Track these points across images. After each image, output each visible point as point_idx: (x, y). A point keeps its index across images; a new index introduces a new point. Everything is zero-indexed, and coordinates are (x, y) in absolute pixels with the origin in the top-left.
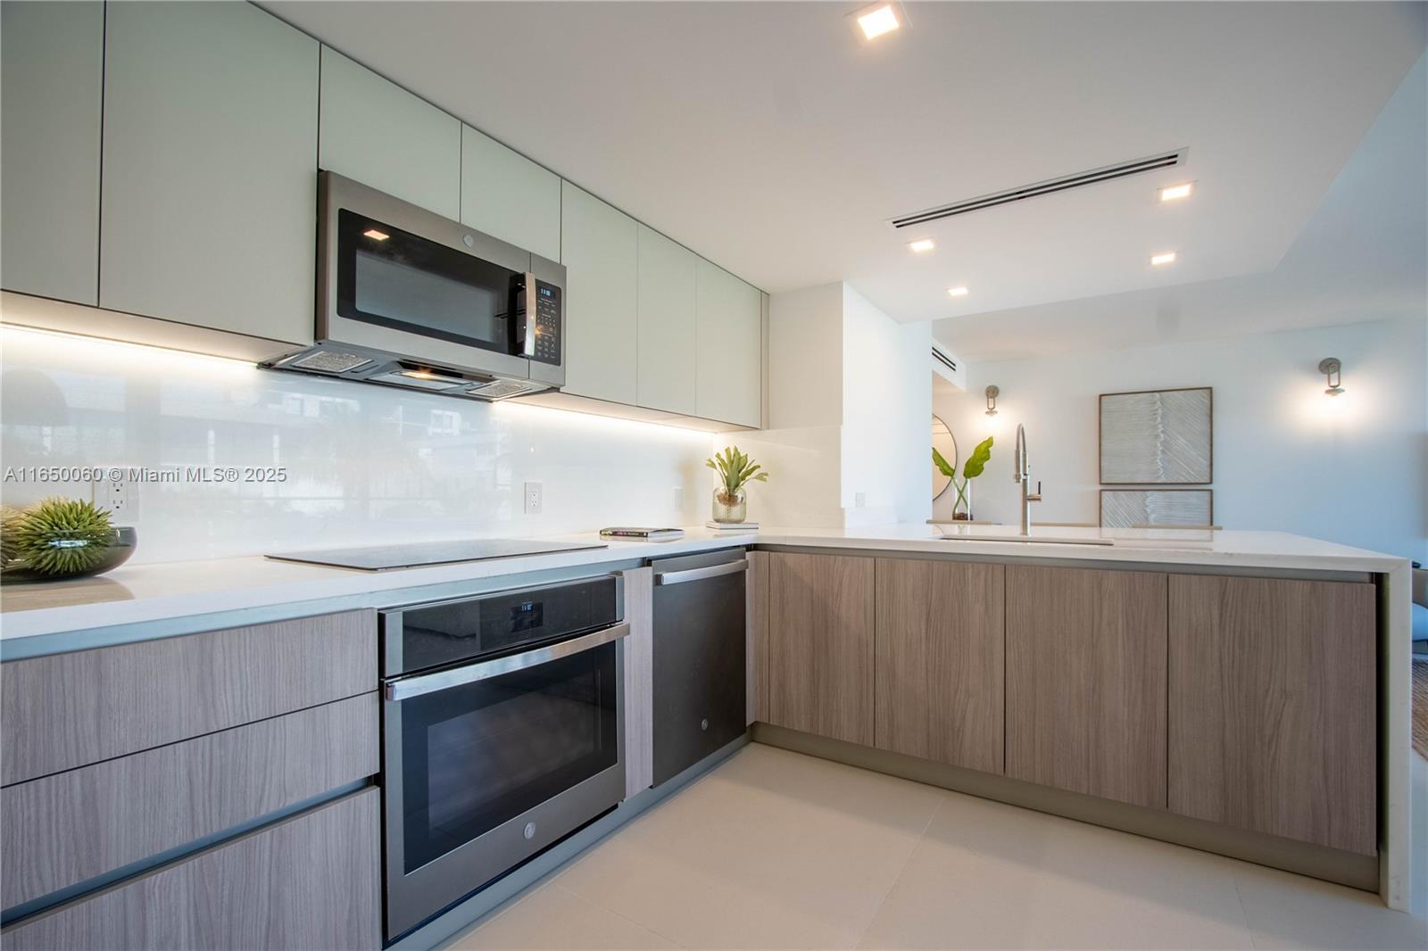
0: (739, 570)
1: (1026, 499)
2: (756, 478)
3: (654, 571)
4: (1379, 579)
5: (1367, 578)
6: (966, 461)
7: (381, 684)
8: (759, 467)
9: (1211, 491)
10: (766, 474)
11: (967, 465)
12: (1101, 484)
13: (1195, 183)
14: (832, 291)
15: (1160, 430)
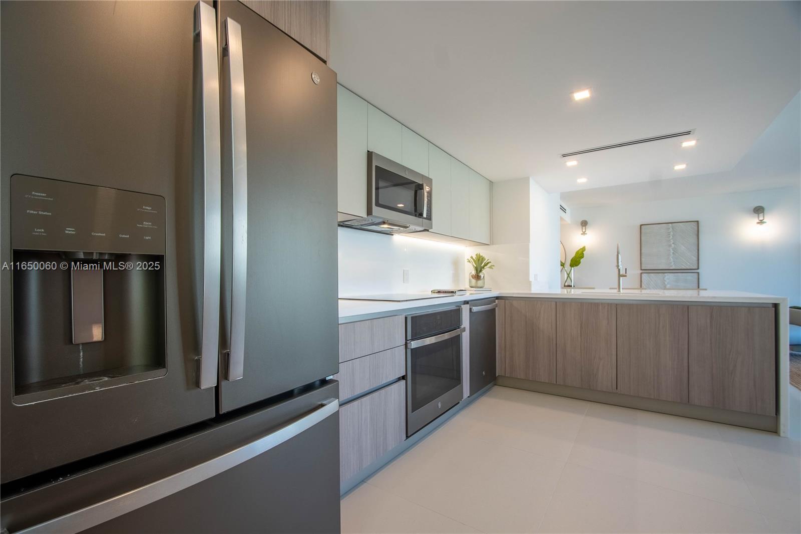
0: (493, 308)
1: (620, 276)
2: (488, 267)
3: (470, 306)
4: (776, 306)
5: (771, 306)
6: (571, 258)
7: (406, 342)
8: (490, 262)
9: (698, 273)
10: (494, 266)
11: (572, 260)
12: (641, 270)
13: (698, 140)
14: (525, 181)
15: (671, 243)
